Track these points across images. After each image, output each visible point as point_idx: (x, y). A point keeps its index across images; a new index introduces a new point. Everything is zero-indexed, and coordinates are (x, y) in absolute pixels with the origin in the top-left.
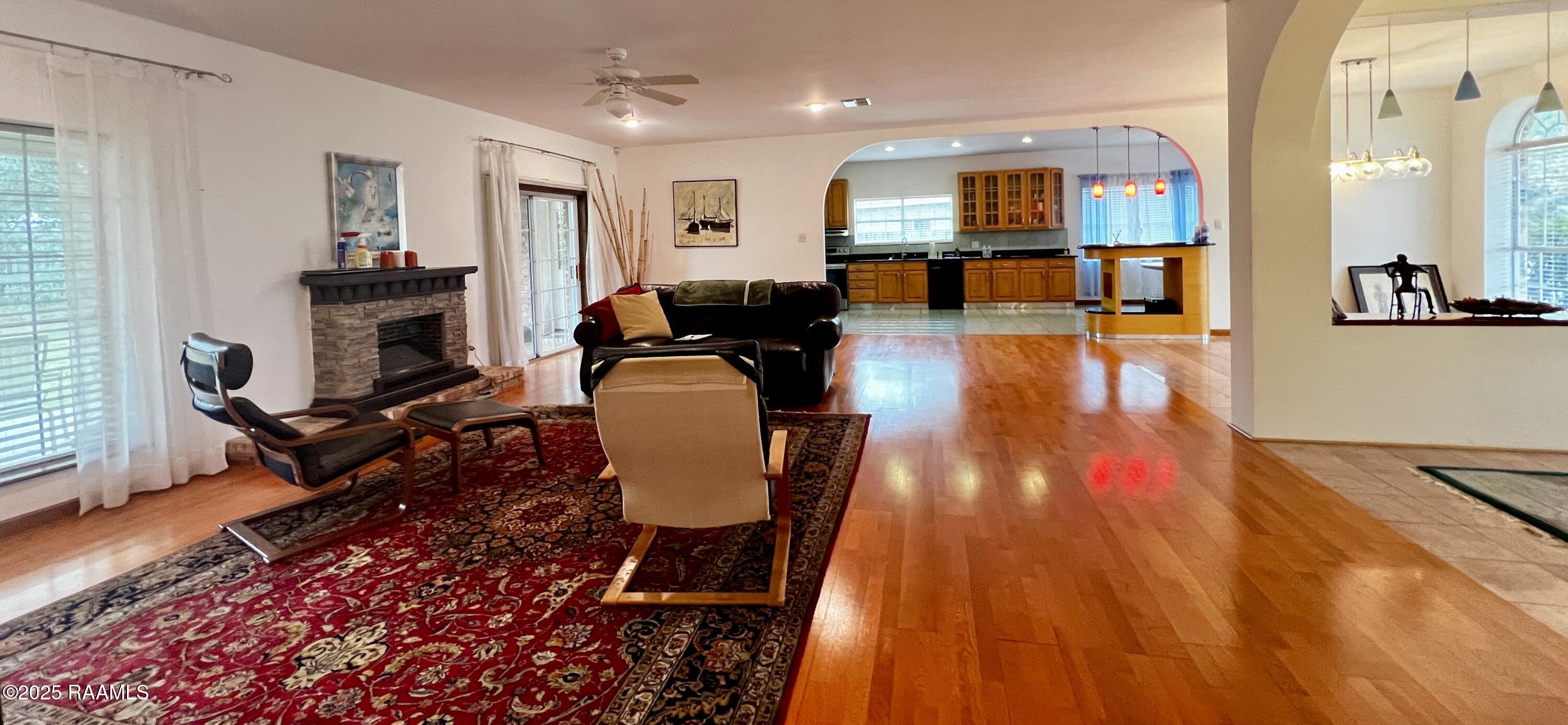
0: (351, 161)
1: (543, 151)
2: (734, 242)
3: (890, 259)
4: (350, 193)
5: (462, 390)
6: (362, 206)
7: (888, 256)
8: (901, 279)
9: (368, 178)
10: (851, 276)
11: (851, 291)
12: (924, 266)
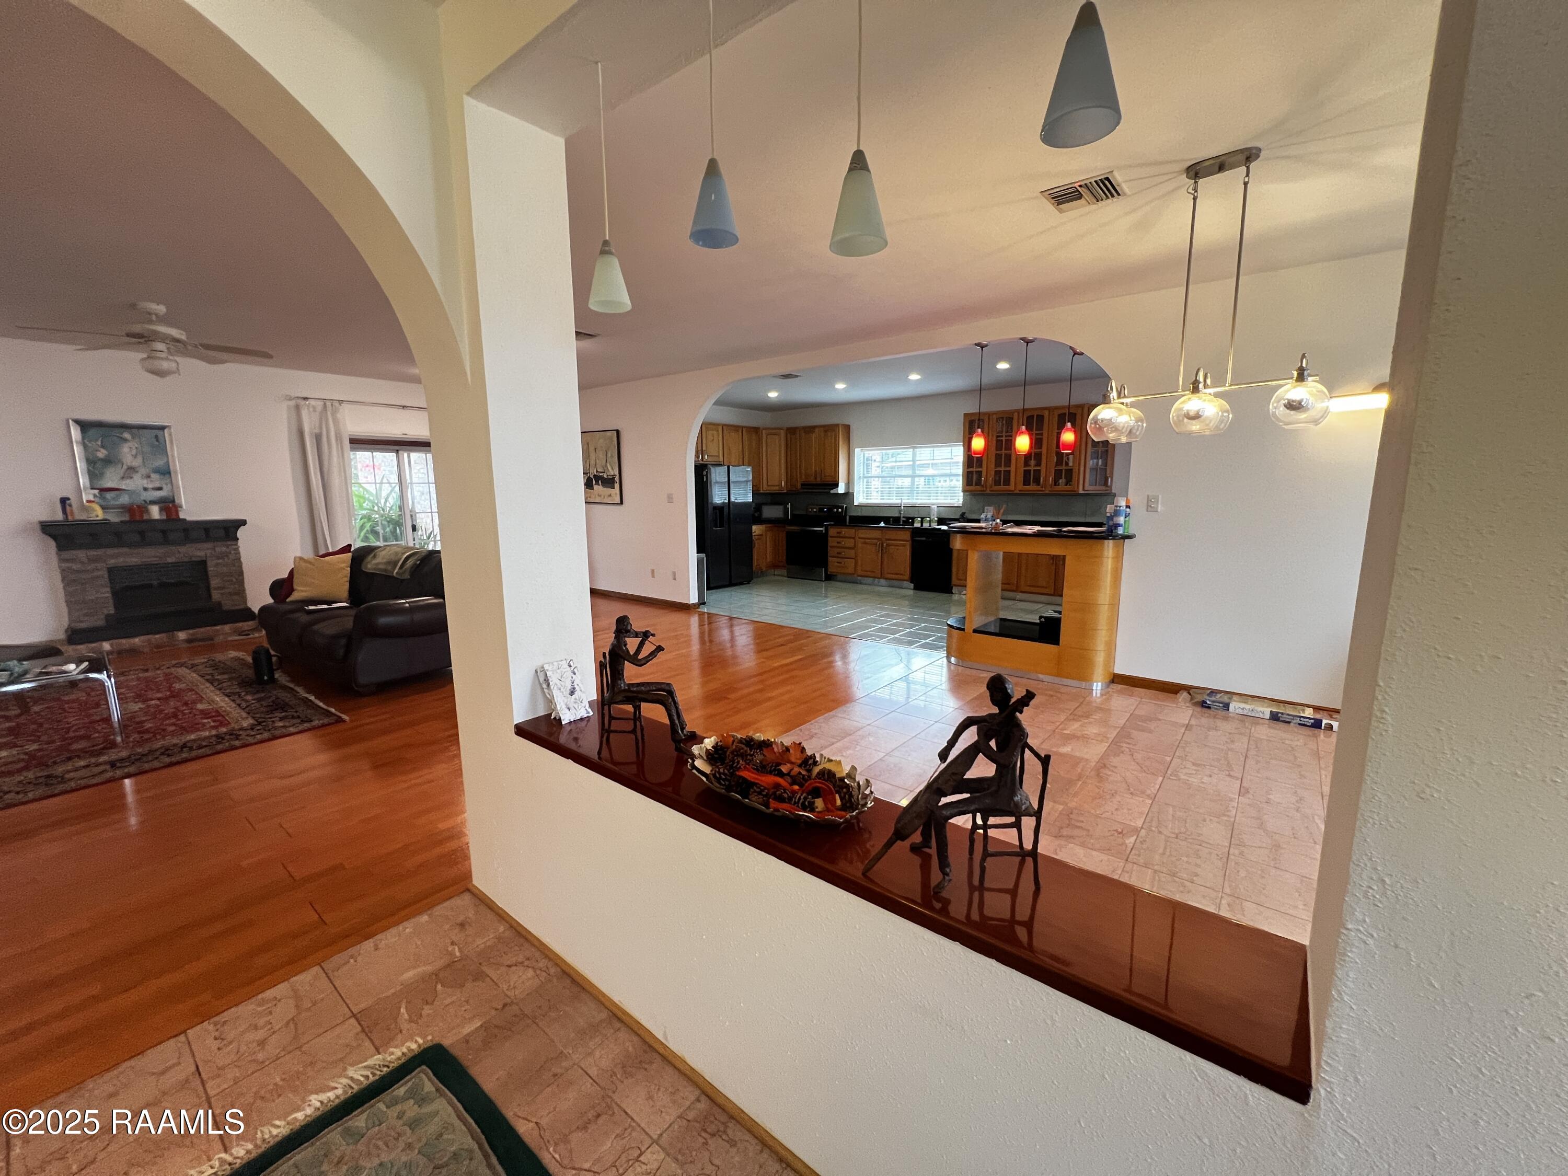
0: (99, 425)
1: (404, 407)
2: (618, 500)
3: (882, 524)
4: (102, 453)
5: (218, 631)
6: (120, 466)
7: (877, 520)
8: (883, 548)
9: (126, 440)
10: (832, 542)
11: (830, 559)
12: (907, 536)
